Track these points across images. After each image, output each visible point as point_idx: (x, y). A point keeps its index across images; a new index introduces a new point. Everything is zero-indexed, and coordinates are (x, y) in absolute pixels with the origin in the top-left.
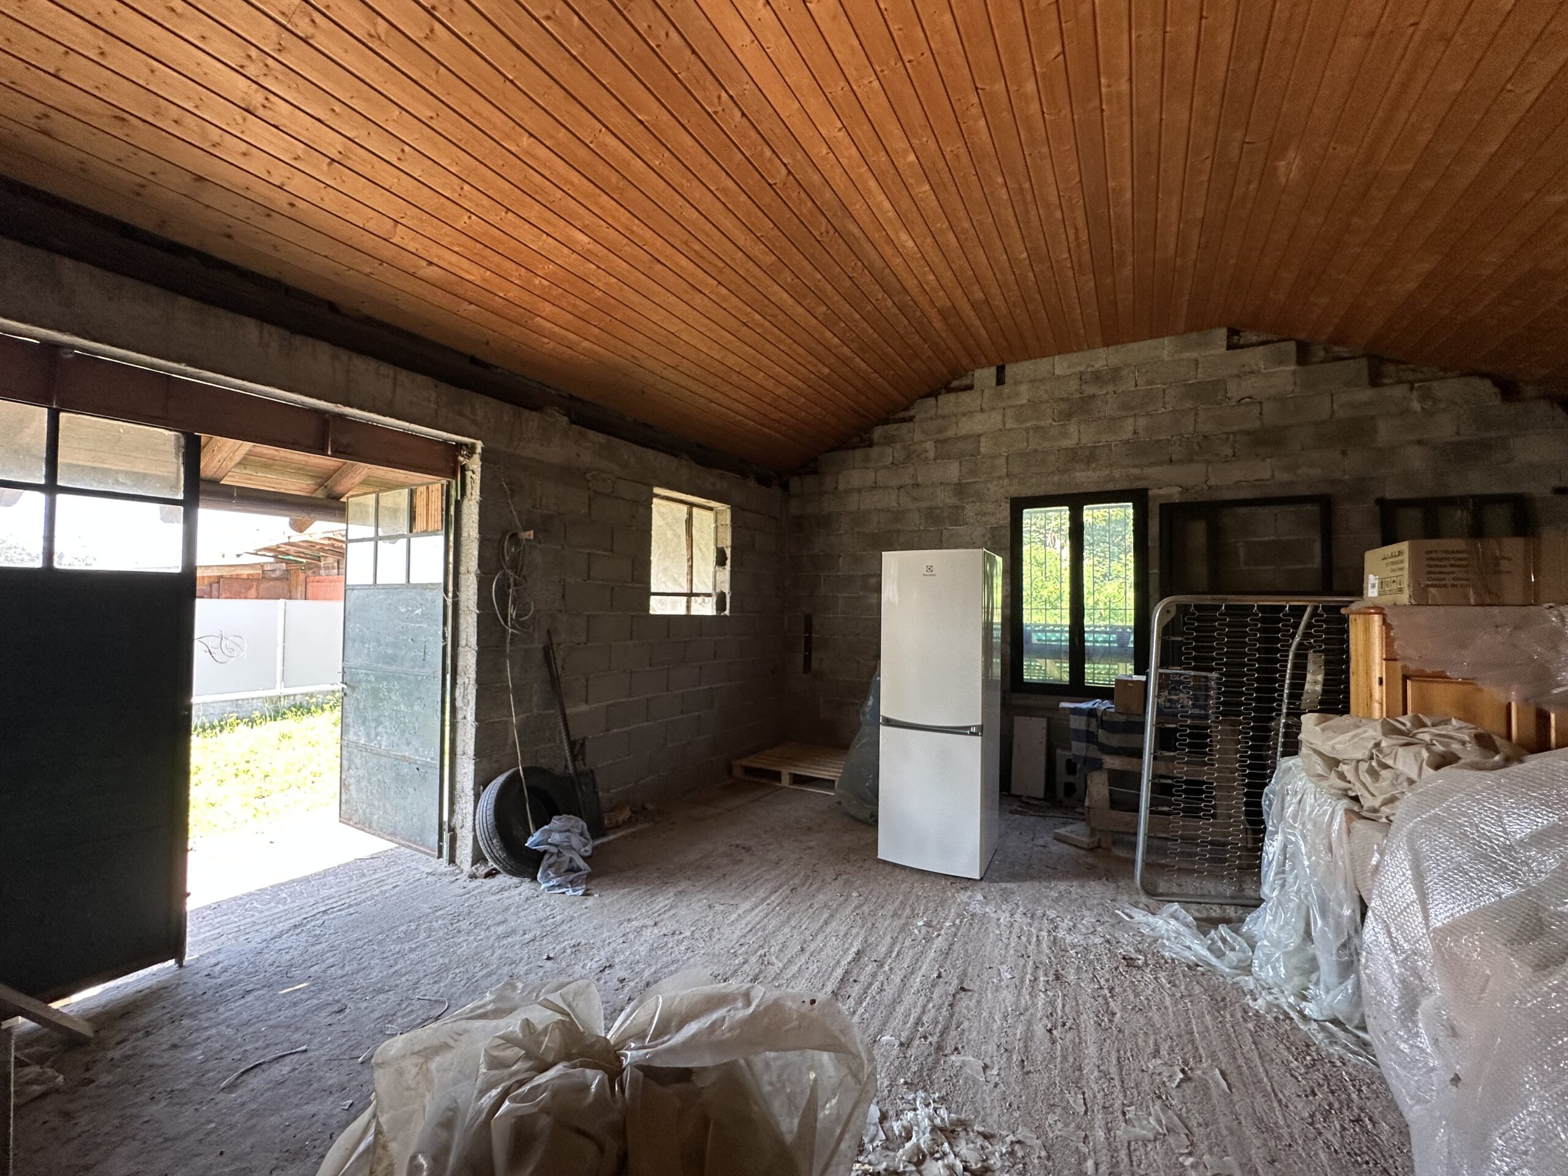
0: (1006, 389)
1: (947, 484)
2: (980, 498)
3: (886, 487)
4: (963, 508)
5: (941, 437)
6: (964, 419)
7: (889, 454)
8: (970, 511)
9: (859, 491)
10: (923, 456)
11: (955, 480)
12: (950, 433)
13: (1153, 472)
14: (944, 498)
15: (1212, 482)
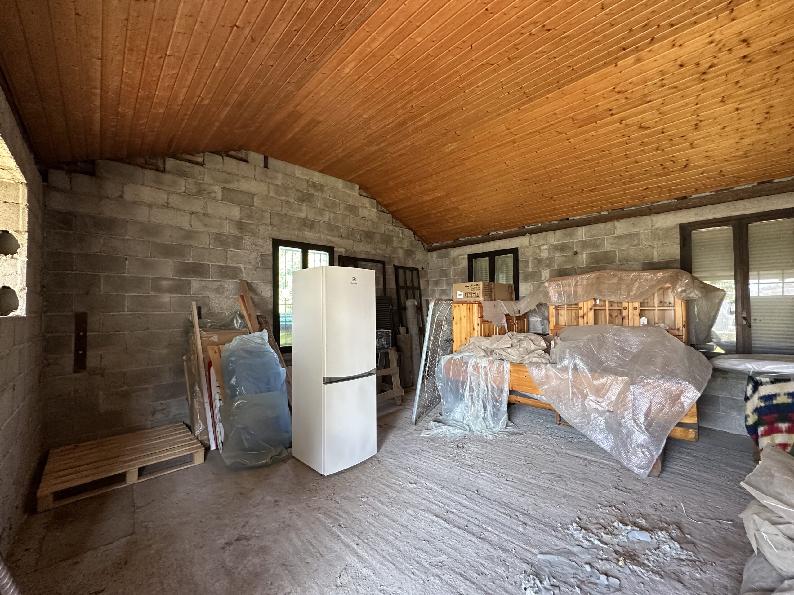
0: (270, 172)
1: (232, 220)
2: (254, 234)
3: (178, 210)
4: (243, 239)
5: (227, 186)
6: (243, 180)
7: (182, 184)
8: (247, 241)
9: (150, 206)
10: (213, 195)
11: (237, 219)
12: (233, 186)
13: (336, 240)
14: (228, 229)
15: (355, 249)
